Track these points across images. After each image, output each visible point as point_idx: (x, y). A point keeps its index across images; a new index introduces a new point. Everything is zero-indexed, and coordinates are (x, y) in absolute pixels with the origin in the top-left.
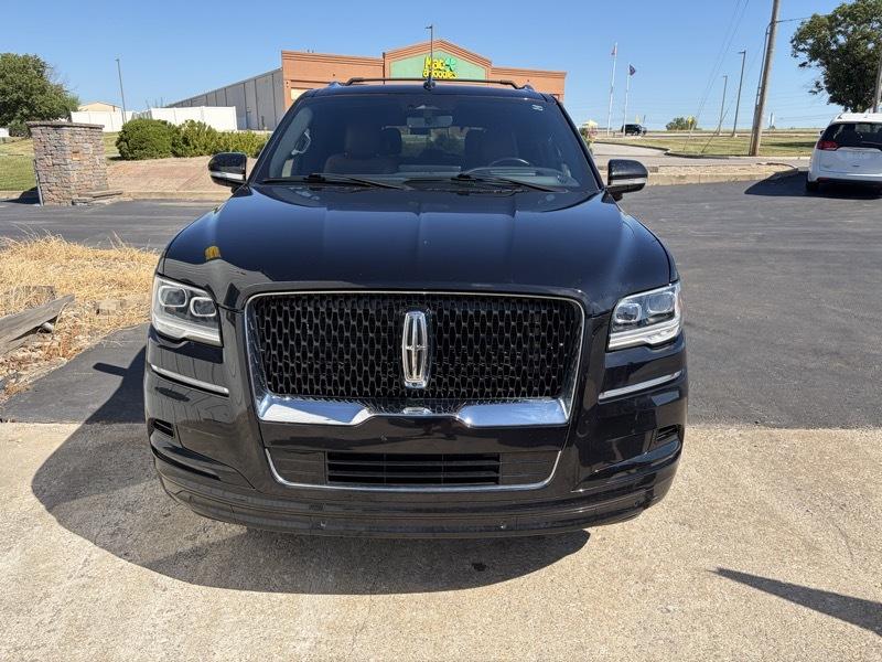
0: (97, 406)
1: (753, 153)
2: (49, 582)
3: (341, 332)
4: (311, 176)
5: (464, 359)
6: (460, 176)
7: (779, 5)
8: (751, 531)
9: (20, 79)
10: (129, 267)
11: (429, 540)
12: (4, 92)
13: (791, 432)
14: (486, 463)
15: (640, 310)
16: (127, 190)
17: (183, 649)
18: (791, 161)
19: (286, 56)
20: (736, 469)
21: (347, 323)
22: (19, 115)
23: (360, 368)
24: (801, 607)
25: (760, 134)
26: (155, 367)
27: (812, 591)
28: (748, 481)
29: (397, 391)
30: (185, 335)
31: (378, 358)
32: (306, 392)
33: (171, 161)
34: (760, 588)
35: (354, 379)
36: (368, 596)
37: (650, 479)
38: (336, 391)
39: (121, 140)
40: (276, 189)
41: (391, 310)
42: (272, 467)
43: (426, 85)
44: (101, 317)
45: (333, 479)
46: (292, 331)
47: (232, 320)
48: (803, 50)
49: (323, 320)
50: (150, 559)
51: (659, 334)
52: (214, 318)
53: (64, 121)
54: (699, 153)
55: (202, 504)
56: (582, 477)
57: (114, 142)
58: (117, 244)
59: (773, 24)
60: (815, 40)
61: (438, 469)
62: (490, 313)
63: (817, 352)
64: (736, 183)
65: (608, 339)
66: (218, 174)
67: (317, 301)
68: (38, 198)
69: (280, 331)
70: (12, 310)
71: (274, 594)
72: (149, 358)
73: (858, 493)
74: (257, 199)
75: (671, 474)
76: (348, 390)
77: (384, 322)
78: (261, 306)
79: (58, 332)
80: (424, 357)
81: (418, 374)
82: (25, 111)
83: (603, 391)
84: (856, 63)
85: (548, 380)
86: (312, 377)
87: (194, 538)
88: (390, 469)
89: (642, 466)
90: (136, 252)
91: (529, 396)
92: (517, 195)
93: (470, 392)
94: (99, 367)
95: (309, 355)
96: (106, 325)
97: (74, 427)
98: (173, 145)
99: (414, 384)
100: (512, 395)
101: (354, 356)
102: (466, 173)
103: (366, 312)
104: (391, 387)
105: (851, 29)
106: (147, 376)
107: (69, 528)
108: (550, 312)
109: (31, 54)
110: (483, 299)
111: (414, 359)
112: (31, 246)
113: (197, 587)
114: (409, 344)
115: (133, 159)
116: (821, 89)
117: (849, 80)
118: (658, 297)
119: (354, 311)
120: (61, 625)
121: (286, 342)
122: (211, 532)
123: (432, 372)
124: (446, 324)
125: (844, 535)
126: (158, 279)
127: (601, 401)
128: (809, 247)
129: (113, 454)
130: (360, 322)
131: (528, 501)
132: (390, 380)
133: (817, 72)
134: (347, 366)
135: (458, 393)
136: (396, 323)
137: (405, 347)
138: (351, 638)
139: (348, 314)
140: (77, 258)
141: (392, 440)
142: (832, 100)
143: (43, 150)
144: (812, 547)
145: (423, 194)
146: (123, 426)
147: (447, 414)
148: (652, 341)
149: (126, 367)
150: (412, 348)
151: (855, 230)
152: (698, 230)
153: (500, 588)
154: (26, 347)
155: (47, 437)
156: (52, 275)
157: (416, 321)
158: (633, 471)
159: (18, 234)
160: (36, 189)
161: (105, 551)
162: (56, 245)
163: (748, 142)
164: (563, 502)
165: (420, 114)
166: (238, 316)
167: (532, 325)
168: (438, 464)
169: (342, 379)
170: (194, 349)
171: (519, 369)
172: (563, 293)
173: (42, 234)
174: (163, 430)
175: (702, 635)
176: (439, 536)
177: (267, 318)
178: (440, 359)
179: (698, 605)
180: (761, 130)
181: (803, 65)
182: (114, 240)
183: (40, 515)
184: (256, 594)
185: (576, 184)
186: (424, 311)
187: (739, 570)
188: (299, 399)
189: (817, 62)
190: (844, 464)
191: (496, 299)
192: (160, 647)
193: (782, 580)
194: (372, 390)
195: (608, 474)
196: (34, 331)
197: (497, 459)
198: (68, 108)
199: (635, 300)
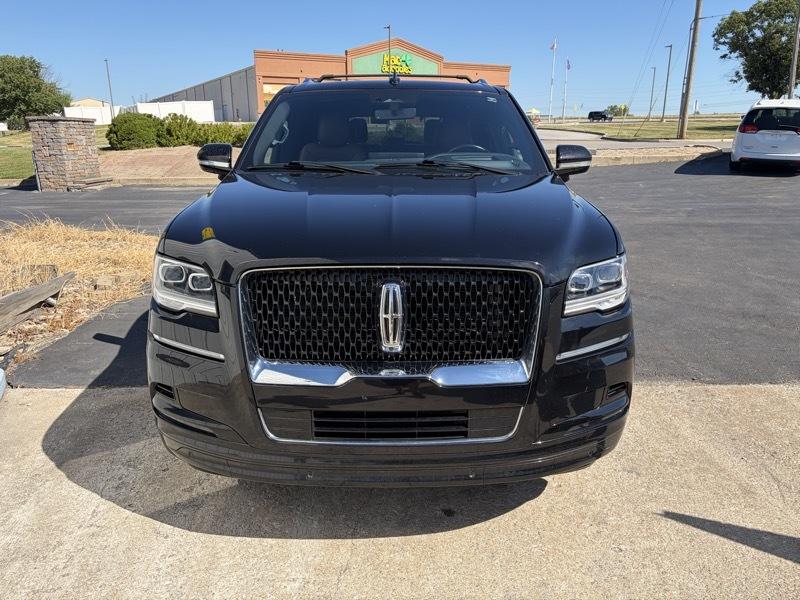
0: (98, 373)
1: (681, 136)
2: (62, 531)
3: (325, 303)
4: (291, 164)
5: (435, 326)
6: (425, 162)
7: (702, 4)
8: (693, 477)
9: (18, 79)
10: (122, 246)
11: (402, 489)
12: (3, 91)
13: (725, 387)
14: (456, 419)
15: (591, 279)
16: (117, 177)
17: (186, 590)
18: (715, 143)
19: (258, 54)
20: (676, 421)
21: (331, 294)
22: (16, 111)
23: (342, 335)
24: (740, 545)
25: (687, 120)
26: (157, 337)
27: (749, 530)
28: (687, 433)
29: (375, 355)
30: (184, 307)
31: (358, 325)
32: (293, 357)
33: (156, 151)
34: (703, 529)
35: (336, 344)
36: (350, 541)
37: (601, 432)
38: (321, 356)
39: (110, 132)
40: (259, 176)
41: (369, 283)
42: (264, 424)
43: (391, 81)
44: (98, 292)
45: (318, 435)
46: (281, 303)
47: (227, 293)
48: (724, 43)
49: (308, 292)
50: (152, 510)
51: (608, 301)
52: (211, 291)
53: (57, 115)
54: (632, 137)
55: (198, 458)
56: (543, 430)
57: (104, 134)
58: (110, 226)
59: (696, 20)
60: (734, 34)
61: (412, 425)
62: (457, 284)
63: (745, 315)
64: (666, 164)
65: (564, 306)
66: (206, 163)
67: (302, 275)
68: (36, 185)
69: (270, 302)
70: (19, 287)
71: (265, 540)
72: (151, 328)
73: (787, 442)
74: (242, 184)
75: (621, 427)
76: (332, 354)
77: (364, 294)
78: (252, 280)
79: (60, 306)
80: (400, 325)
81: (394, 339)
82: (23, 107)
83: (560, 352)
84: (772, 55)
85: (511, 343)
86: (299, 343)
87: (191, 490)
88: (370, 426)
89: (595, 419)
90: (127, 233)
91: (494, 357)
92: (476, 178)
93: (440, 356)
94: (99, 337)
95: (296, 324)
96: (103, 299)
97: (78, 391)
98: (158, 136)
99: (391, 348)
100: (478, 358)
101: (336, 324)
102: (430, 159)
103: (347, 284)
104: (370, 350)
105: (766, 23)
106: (149, 344)
107: (77, 483)
108: (512, 282)
109: (27, 56)
110: (451, 271)
111: (391, 326)
112: (33, 229)
113: (195, 534)
114: (386, 312)
115: (121, 149)
116: (740, 78)
117: (766, 69)
118: (607, 269)
119: (336, 284)
120: (74, 570)
121: (276, 312)
122: (206, 484)
123: (407, 337)
124: (419, 294)
125: (776, 480)
126: (158, 258)
127: (558, 361)
128: (733, 221)
129: (114, 416)
130: (342, 295)
131: (495, 453)
132: (369, 345)
133: (737, 63)
134: (331, 333)
135: (429, 356)
136: (374, 294)
137: (382, 316)
138: (336, 577)
139: (331, 287)
140: (74, 239)
141: (371, 399)
142: (751, 88)
143: (41, 142)
144: (748, 491)
145: (393, 178)
146: (123, 389)
147: (420, 375)
148: (603, 307)
149: (123, 337)
150: (389, 316)
151: (776, 205)
152: (633, 206)
153: (468, 531)
154: (32, 320)
155: (54, 401)
156: (53, 255)
157: (392, 292)
158: (585, 425)
159: (20, 219)
160: (34, 177)
161: (111, 503)
162: (54, 227)
163: (676, 127)
164: (525, 453)
165: (387, 107)
166: (232, 290)
167: (496, 294)
168: (413, 420)
169: (326, 345)
170: (192, 320)
171: (484, 333)
172: (523, 265)
173: (42, 218)
174: (164, 393)
175: (652, 572)
176: (415, 485)
177: (258, 292)
178: (414, 326)
179: (647, 544)
180: (687, 116)
181: (724, 56)
182: (108, 223)
183: (51, 471)
184: (249, 539)
185: (528, 168)
186: (398, 283)
187: (682, 512)
188: (287, 363)
189: (736, 54)
190: (773, 416)
191: (462, 271)
192: (164, 590)
193: (722, 521)
194: (353, 354)
195: (566, 427)
196: (38, 305)
197: (466, 415)
198: (61, 104)
199: (587, 271)
